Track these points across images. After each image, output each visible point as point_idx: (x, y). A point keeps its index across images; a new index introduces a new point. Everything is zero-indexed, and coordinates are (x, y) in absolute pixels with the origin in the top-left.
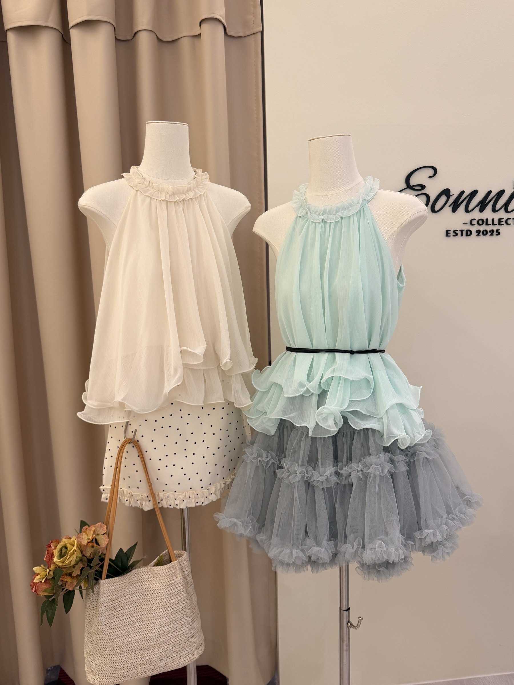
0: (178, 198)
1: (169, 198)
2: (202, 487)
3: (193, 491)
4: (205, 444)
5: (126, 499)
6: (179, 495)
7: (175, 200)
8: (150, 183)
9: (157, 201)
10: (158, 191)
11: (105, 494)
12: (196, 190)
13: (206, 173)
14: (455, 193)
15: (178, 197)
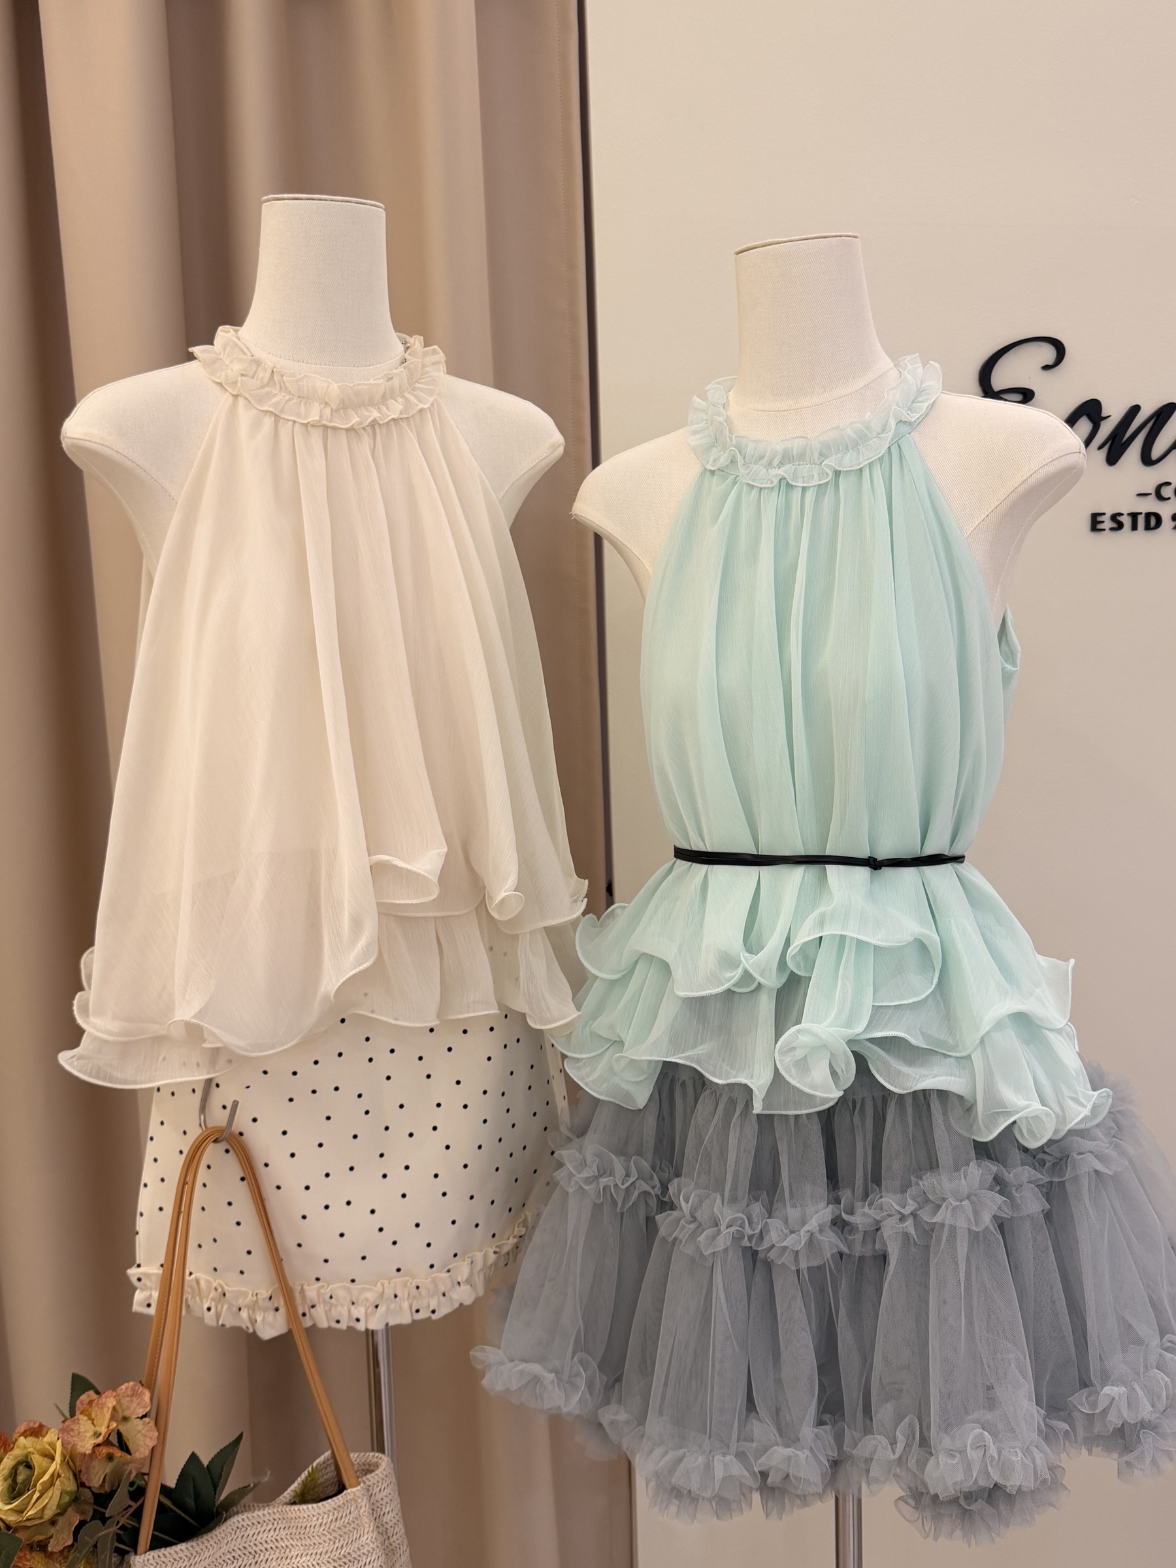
0: (358, 419)
1: (331, 417)
2: (432, 1266)
3: (406, 1278)
4: (440, 1139)
5: (206, 1306)
6: (363, 1290)
7: (348, 424)
8: (275, 374)
9: (297, 426)
10: (299, 397)
11: (142, 1290)
12: (407, 395)
13: (436, 347)
14: (1114, 411)
15: (357, 414)
